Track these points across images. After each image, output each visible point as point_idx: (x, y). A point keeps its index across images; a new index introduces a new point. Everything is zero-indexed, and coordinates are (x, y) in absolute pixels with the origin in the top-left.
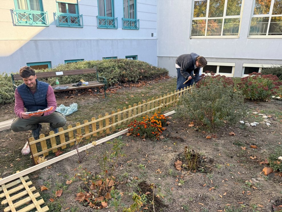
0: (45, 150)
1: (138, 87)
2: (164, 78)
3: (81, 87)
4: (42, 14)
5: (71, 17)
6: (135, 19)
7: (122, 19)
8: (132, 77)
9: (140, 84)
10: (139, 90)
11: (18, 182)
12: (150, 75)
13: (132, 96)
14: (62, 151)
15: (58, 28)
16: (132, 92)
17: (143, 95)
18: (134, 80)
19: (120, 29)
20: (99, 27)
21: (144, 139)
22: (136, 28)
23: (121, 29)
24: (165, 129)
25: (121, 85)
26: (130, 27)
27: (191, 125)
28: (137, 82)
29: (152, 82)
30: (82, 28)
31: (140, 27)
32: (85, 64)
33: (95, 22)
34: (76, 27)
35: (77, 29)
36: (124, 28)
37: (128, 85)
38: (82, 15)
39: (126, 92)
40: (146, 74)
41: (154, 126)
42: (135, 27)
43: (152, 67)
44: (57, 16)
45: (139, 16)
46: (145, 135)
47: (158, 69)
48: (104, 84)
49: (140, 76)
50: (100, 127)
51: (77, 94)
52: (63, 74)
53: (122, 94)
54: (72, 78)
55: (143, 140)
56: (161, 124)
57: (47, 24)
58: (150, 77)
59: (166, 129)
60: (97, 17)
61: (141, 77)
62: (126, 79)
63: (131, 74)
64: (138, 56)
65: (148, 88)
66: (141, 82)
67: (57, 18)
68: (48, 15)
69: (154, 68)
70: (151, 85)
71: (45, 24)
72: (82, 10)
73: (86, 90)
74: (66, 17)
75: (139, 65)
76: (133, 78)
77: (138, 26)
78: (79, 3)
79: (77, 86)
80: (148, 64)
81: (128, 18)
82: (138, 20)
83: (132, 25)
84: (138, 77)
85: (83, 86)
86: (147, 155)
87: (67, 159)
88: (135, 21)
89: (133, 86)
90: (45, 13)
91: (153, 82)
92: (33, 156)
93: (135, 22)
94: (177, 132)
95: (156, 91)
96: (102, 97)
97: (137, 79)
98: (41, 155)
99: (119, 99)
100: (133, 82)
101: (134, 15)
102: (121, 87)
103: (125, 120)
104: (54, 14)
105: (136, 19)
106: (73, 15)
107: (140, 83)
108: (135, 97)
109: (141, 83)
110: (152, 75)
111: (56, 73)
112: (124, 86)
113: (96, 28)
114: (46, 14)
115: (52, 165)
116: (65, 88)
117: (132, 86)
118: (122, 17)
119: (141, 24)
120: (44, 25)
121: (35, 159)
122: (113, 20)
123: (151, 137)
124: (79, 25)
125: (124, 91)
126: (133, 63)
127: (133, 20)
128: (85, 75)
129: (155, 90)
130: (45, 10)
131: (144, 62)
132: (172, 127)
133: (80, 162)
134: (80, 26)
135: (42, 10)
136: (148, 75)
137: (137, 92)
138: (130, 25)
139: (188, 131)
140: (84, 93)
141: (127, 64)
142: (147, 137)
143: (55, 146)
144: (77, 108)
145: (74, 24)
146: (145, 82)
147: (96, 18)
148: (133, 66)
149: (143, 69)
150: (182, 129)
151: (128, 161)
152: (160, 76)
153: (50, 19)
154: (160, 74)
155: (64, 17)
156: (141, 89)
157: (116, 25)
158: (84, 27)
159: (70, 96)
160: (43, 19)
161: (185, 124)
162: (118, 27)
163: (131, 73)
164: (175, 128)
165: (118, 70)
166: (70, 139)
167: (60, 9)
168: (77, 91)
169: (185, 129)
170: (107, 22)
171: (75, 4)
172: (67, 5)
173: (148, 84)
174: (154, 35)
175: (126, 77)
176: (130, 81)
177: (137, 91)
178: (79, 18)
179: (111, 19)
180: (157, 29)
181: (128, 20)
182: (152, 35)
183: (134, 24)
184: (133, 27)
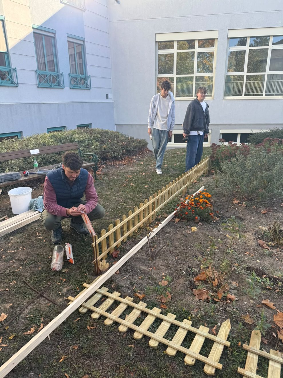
6: (84, 75)
7: (69, 75)
19: (67, 88)
20: (39, 86)
22: (87, 87)
23: (69, 88)
26: (80, 86)
30: (16, 88)
31: (92, 86)
33: (33, 79)
34: (8, 86)
35: (10, 88)
36: (72, 88)
38: (15, 68)
42: (85, 86)
45: (90, 71)
60: (36, 72)
64: (92, 124)
72: (15, 62)
77: (89, 84)
78: (10, 52)
81: (76, 74)
82: (89, 77)
83: (82, 83)
88: (85, 77)
93: (85, 79)
101: (83, 68)
105: (86, 75)
106: (3, 68)
113: (36, 87)
118: (69, 72)
119: (94, 82)
122: (57, 77)
124: (12, 83)
127: (83, 77)
138: (79, 83)
145: (5, 81)
147: (34, 73)
157: (62, 83)
158: (20, 86)
162: (65, 85)
170: (50, 79)
171: (4, 53)
174: (110, 97)
178: (11, 73)
179: (55, 75)
180: (112, 88)
181: (76, 76)
182: (107, 96)
183: (84, 82)
184: (83, 86)
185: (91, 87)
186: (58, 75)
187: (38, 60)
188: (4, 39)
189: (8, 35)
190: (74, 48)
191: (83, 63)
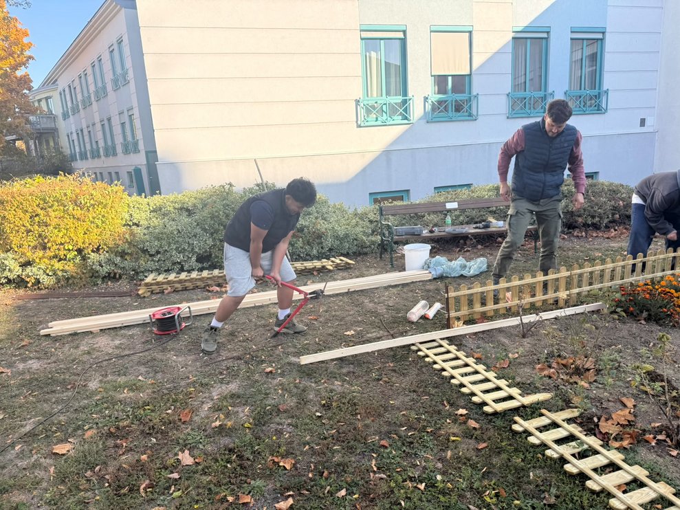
0: (465, 311)
1: (608, 238)
3: (490, 230)
4: (405, 102)
5: (456, 101)
6: (597, 90)
7: (565, 93)
8: (593, 217)
9: (613, 233)
10: (614, 245)
11: (435, 344)
14: (485, 317)
15: (429, 125)
16: (597, 247)
18: (598, 223)
20: (510, 116)
21: (643, 322)
22: (599, 110)
25: (567, 234)
26: (584, 109)
28: (607, 227)
30: (475, 122)
31: (608, 108)
32: (489, 190)
33: (502, 105)
34: (463, 121)
35: (466, 123)
37: (584, 233)
38: (478, 94)
39: (581, 246)
41: (666, 299)
42: (596, 108)
44: (430, 102)
45: (608, 82)
46: (645, 314)
49: (613, 214)
50: (550, 292)
51: (474, 246)
52: (457, 207)
53: (573, 249)
55: (640, 323)
57: (412, 118)
60: (508, 95)
61: (618, 216)
62: (580, 220)
63: (592, 210)
64: (600, 175)
66: (616, 228)
67: (430, 107)
68: (415, 104)
71: (406, 118)
72: (478, 85)
73: (492, 240)
74: (446, 101)
75: (610, 190)
76: (597, 219)
77: (604, 106)
78: (473, 72)
79: (483, 228)
81: (580, 89)
82: (607, 92)
83: (588, 103)
84: (608, 217)
85: (494, 229)
86: (652, 344)
87: (500, 330)
88: (597, 94)
89: (597, 236)
90: (410, 99)
92: (449, 316)
93: (598, 96)
96: (527, 252)
97: (606, 221)
98: (458, 319)
99: (569, 258)
101: (595, 79)
102: (566, 237)
103: (596, 286)
104: (426, 99)
105: (599, 89)
106: (459, 97)
107: (612, 230)
109: (615, 230)
111: (447, 204)
112: (575, 234)
113: (504, 117)
114: (411, 101)
115: (475, 334)
116: (464, 231)
117: (594, 235)
118: (566, 88)
119: (613, 100)
120: (406, 121)
121: (451, 322)
122: (544, 98)
123: (660, 319)
124: (470, 115)
125: (577, 244)
126: (595, 186)
127: (592, 94)
128: (490, 212)
130: (410, 93)
131: (622, 186)
133: (524, 336)
134: (471, 117)
135: (405, 93)
137: (609, 248)
138: (583, 104)
140: (488, 244)
142: (648, 320)
143: (478, 308)
144: (485, 266)
145: (459, 114)
147: (504, 98)
148: (596, 193)
149: (623, 200)
151: (613, 347)
153: (417, 110)
155: (440, 102)
156: (619, 241)
158: (479, 117)
159: (463, 248)
160: (405, 110)
163: (592, 208)
166: (501, 302)
167: (436, 87)
168: (474, 240)
170: (530, 104)
171: (465, 75)
172: (450, 78)
174: (647, 123)
175: (579, 216)
176: (588, 224)
177: (607, 245)
178: (470, 101)
179: (539, 96)
180: (656, 106)
181: (579, 94)
182: (643, 122)
183: (593, 101)
184: (591, 108)
185: (606, 110)
186: (545, 95)
187: (515, 78)
188: (469, 56)
189: (475, 49)
190: (582, 48)
191: (596, 70)
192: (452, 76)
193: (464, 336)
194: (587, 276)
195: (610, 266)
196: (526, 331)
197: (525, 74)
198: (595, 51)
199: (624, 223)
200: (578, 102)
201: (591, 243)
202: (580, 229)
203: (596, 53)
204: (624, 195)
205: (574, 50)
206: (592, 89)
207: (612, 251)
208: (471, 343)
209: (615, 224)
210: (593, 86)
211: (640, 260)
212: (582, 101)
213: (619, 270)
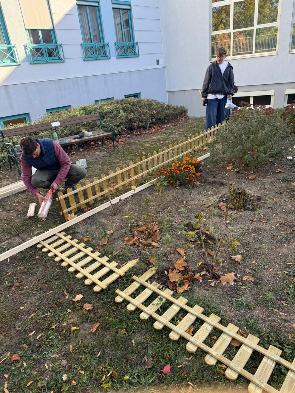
0: (74, 206)
1: (151, 134)
2: (183, 119)
3: (84, 138)
4: (10, 49)
5: (48, 48)
6: (132, 42)
7: (115, 44)
8: (142, 122)
9: (153, 130)
10: (155, 138)
11: (55, 238)
12: (165, 116)
13: (147, 145)
14: (90, 206)
15: (32, 66)
16: (147, 140)
17: (162, 142)
18: (145, 125)
19: (113, 58)
20: (85, 59)
21: (178, 188)
22: (135, 55)
23: (116, 58)
24: (199, 175)
25: (130, 134)
26: (127, 54)
27: (230, 168)
28: (150, 127)
29: (168, 126)
30: (63, 64)
31: (140, 54)
32: (80, 110)
33: (79, 52)
34: (56, 63)
35: (58, 64)
36: (119, 57)
37: (139, 132)
38: (62, 44)
39: (139, 141)
40: (160, 115)
41: (188, 172)
42: (133, 54)
43: (165, 106)
44: (29, 49)
45: (138, 37)
46: (178, 182)
47: (174, 107)
48: (112, 133)
49: (152, 119)
50: (126, 179)
51: (78, 150)
52: (59, 125)
53: (134, 144)
54: (68, 129)
55: (177, 189)
56: (194, 169)
57: (18, 61)
58: (164, 119)
59: (201, 175)
60: (81, 45)
61: (154, 120)
62: (135, 125)
63: (141, 118)
64: (141, 94)
65: (165, 133)
66: (154, 127)
67: (29, 52)
68: (17, 49)
69: (168, 107)
70: (168, 129)
71: (14, 61)
72: (61, 38)
73: (88, 144)
74: (41, 49)
75: (148, 104)
76: (144, 123)
77: (137, 52)
78: (55, 28)
79: (80, 138)
80: (159, 103)
81: (123, 42)
82: (137, 43)
83: (129, 51)
84: (150, 121)
85: (87, 138)
86: (185, 202)
87: (99, 213)
88: (132, 45)
89: (146, 133)
90: (13, 47)
91: (170, 125)
92: (63, 212)
93: (133, 46)
94: (214, 177)
95: (177, 136)
96: (110, 150)
97: (149, 123)
98: (70, 212)
99: (133, 150)
100: (144, 128)
101: (130, 35)
102: (130, 136)
103: (151, 169)
104: (25, 47)
105: (133, 42)
106: (50, 46)
107: (153, 128)
108: (152, 145)
109: (154, 128)
110: (168, 116)
111: (52, 124)
112: (134, 134)
113: (82, 60)
114: (15, 48)
115: (84, 220)
116: (67, 142)
117: (144, 133)
118: (115, 41)
119: (141, 49)
120: (14, 64)
121: (66, 216)
122: (103, 47)
123: (186, 184)
124: (60, 59)
125: (136, 140)
126: (140, 102)
127: (130, 45)
128: (83, 125)
129: (175, 135)
130: (13, 42)
131: (153, 101)
132: (207, 173)
133: (115, 215)
134: (60, 60)
135: (9, 43)
136: (163, 117)
137: (153, 140)
138: (126, 51)
139: (227, 175)
140: (86, 147)
141: (134, 105)
142: (180, 185)
143: (83, 201)
145: (52, 58)
146: (159, 127)
147: (80, 46)
148: (141, 107)
149: (155, 109)
150: (220, 173)
151: (166, 209)
152: (177, 117)
153: (21, 54)
154: (177, 114)
155: (37, 50)
156: (157, 135)
157: (108, 54)
158: (66, 61)
159: (70, 152)
160: (12, 55)
161: (223, 167)
162: (111, 55)
163: (141, 116)
164: (211, 173)
165: (123, 114)
166: (97, 193)
167: (32, 38)
168: (77, 146)
169: (224, 173)
170: (96, 51)
171: (50, 30)
172: (40, 32)
173: (164, 129)
174: (160, 62)
175: (135, 122)
176: (140, 127)
177: (151, 138)
178: (58, 49)
179: (101, 46)
180: (163, 53)
181: (122, 45)
182: (158, 62)
183: (131, 50)
184: (131, 54)
186: (104, 45)
187: (84, 35)
188: (50, 16)
189: (53, 11)
190: (120, 16)
191: (130, 30)
192: (41, 30)
193: (76, 224)
194: (145, 164)
195: (156, 155)
196: (116, 210)
197: (90, 33)
198: (127, 18)
199: (158, 123)
200: (123, 50)
201: (143, 138)
202: (136, 130)
203: (128, 19)
204: (155, 107)
205: (116, 17)
206: (129, 42)
207: (155, 142)
208: (81, 230)
209: (153, 125)
210: (130, 40)
211: (171, 149)
212: (125, 50)
213: (161, 157)
